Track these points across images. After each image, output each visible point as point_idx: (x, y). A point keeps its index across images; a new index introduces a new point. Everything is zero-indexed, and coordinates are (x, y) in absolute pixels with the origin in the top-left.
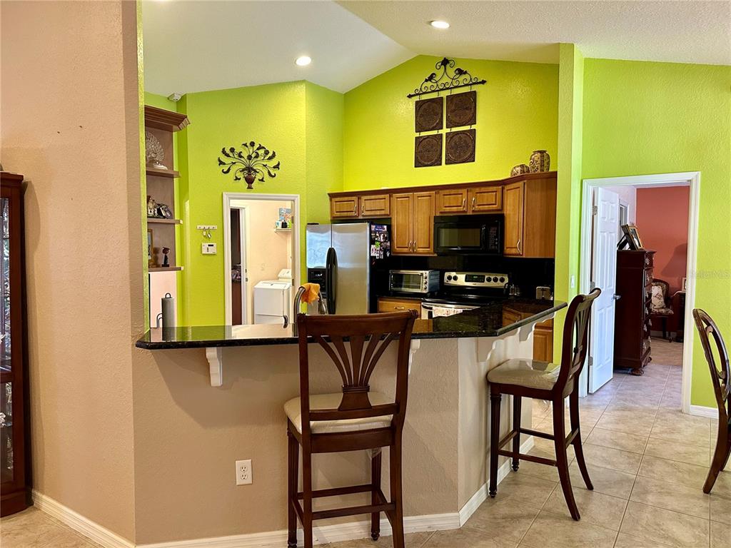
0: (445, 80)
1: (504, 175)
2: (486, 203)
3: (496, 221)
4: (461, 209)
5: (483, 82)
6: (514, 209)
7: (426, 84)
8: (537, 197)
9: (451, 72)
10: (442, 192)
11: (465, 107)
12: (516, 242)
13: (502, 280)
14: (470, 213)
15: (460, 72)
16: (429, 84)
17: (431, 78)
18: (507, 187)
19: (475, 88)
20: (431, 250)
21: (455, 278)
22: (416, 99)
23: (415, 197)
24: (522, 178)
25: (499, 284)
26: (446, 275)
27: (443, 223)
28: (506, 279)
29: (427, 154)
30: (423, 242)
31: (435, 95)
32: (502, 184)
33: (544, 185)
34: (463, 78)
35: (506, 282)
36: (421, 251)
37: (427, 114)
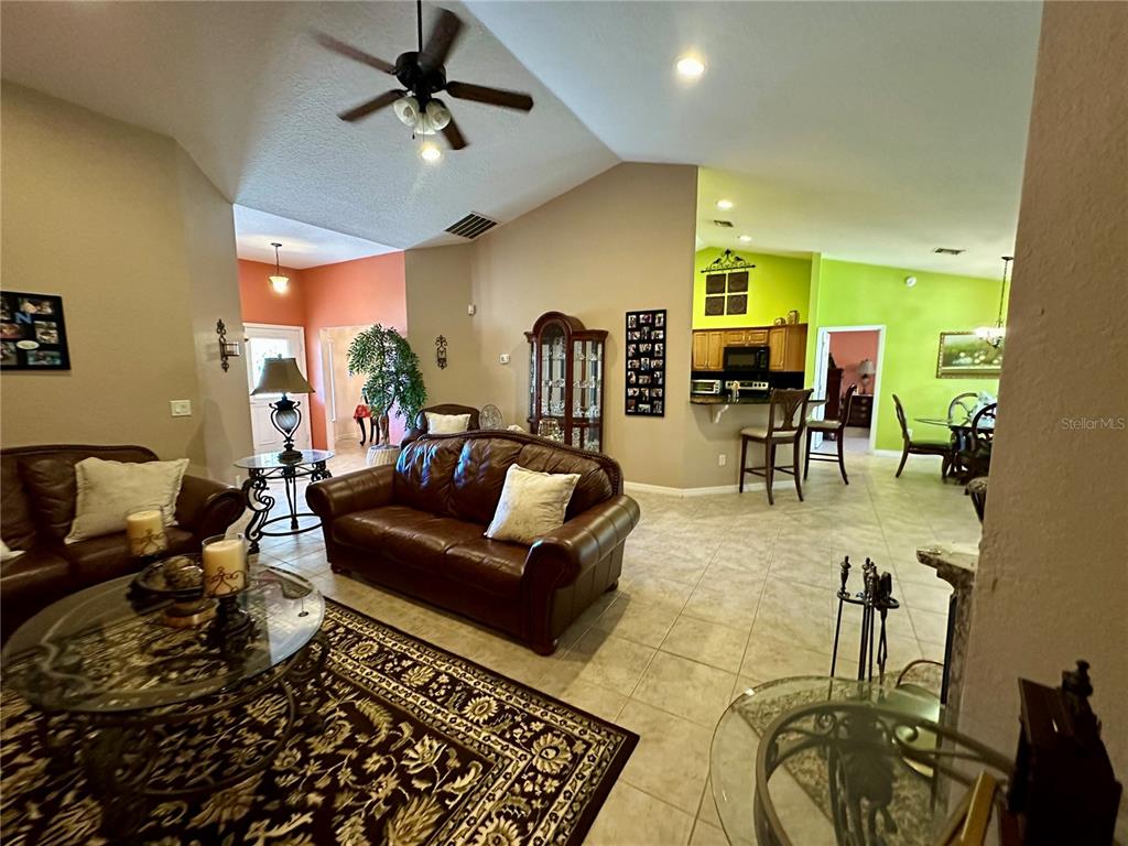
0: (728, 263)
1: (772, 324)
2: (759, 339)
3: (764, 351)
4: (742, 342)
5: (753, 266)
6: (777, 344)
7: (714, 265)
8: (795, 337)
9: (732, 259)
10: (728, 332)
11: (741, 281)
12: (778, 362)
13: (764, 385)
14: (747, 345)
15: (738, 259)
16: (716, 265)
17: (717, 262)
18: (772, 331)
19: (747, 269)
20: (721, 367)
22: (707, 273)
23: (709, 335)
24: (786, 326)
25: (762, 388)
26: (727, 383)
27: (729, 351)
28: (767, 384)
29: (713, 308)
30: (714, 362)
31: (720, 272)
32: (769, 328)
33: (798, 331)
34: (739, 263)
35: (767, 387)
36: (713, 368)
37: (714, 283)
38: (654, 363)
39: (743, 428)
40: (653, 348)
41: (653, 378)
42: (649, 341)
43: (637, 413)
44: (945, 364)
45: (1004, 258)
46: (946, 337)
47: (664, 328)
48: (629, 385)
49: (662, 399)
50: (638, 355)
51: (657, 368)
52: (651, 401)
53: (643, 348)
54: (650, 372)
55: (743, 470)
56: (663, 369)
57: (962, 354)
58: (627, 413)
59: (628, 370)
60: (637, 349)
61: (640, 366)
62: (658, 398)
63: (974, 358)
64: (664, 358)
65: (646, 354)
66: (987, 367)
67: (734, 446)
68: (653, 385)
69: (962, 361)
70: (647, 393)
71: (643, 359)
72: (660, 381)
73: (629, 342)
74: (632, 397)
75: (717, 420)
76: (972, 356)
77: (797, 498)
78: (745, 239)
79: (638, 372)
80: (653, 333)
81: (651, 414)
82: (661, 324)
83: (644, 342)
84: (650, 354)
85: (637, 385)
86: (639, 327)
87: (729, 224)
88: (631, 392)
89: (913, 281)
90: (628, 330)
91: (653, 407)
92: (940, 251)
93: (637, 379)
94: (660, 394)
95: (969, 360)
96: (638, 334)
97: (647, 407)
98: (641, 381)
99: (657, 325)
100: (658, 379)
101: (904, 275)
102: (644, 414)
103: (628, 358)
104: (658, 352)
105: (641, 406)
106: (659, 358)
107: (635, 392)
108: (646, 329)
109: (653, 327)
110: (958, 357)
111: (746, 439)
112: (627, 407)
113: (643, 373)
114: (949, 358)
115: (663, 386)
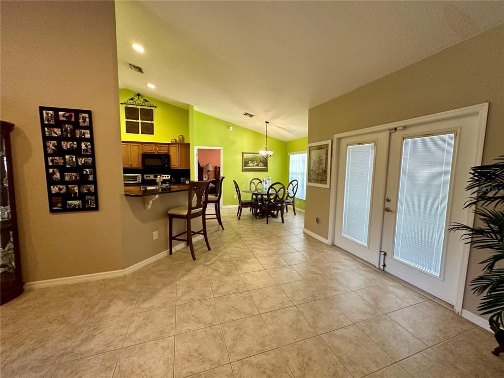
0: (139, 102)
1: (170, 142)
2: (163, 150)
3: (167, 157)
4: (152, 151)
5: (156, 107)
6: (174, 153)
7: (129, 101)
8: (183, 150)
9: (142, 100)
10: (144, 145)
11: (148, 114)
13: (168, 177)
14: (156, 153)
15: (146, 101)
16: (131, 101)
17: (132, 99)
18: (170, 146)
19: (152, 108)
20: (140, 166)
21: (149, 177)
22: (126, 105)
23: (131, 146)
24: (178, 143)
25: (167, 178)
26: (145, 176)
27: (145, 156)
28: (169, 176)
29: (132, 128)
30: (136, 163)
31: (134, 106)
32: (168, 144)
33: (185, 147)
34: (147, 103)
35: (169, 177)
36: (135, 166)
37: (131, 113)
38: (81, 161)
39: (168, 210)
40: (79, 146)
41: (82, 175)
42: (73, 139)
43: (65, 209)
44: (244, 166)
45: (266, 122)
46: (244, 154)
47: (90, 128)
48: (51, 182)
49: (95, 194)
50: (60, 152)
51: (85, 166)
52: (81, 196)
53: (66, 145)
54: (78, 169)
55: (172, 238)
56: (93, 166)
57: (250, 162)
58: (52, 211)
59: (48, 167)
60: (59, 146)
61: (65, 163)
62: (90, 193)
63: (253, 164)
64: (93, 156)
65: (70, 152)
66: (257, 167)
67: (164, 223)
68: (83, 181)
69: (250, 165)
70: (76, 189)
71: (67, 157)
72: (91, 178)
73: (46, 139)
74: (57, 194)
75: (149, 207)
76: (252, 163)
77: (207, 249)
78: (151, 86)
79: (63, 169)
80: (78, 132)
81: (84, 208)
82: (87, 124)
83: (67, 139)
84: (77, 152)
85: (62, 181)
86: (59, 124)
87: (140, 70)
88: (55, 189)
89: (231, 128)
90: (43, 126)
91: (85, 202)
92: (246, 114)
93: (62, 176)
94: (92, 188)
95: (252, 164)
96: (58, 131)
97: (77, 202)
98: (67, 178)
99: (82, 124)
100: (87, 175)
101: (228, 125)
102: (75, 209)
103: (47, 155)
104: (86, 150)
105: (70, 202)
106: (88, 156)
107: (60, 189)
108: (69, 127)
109: (76, 125)
110: (248, 163)
111: (171, 217)
112: (52, 204)
113: (70, 170)
114: (246, 163)
115: (95, 182)
